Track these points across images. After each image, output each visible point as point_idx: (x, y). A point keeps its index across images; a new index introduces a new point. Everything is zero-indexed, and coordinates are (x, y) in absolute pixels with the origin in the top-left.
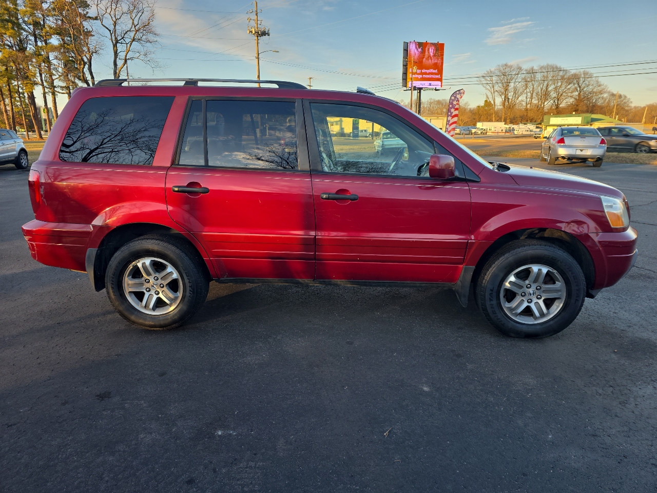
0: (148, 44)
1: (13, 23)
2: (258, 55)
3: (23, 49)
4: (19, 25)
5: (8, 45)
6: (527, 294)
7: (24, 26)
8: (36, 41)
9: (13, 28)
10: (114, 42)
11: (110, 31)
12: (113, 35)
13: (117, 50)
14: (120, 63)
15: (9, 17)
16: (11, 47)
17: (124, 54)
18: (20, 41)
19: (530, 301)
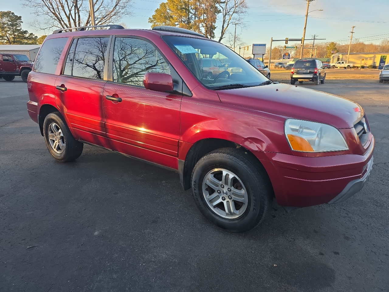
0: (242, 14)
1: (186, 9)
2: (307, 14)
3: (189, 23)
4: (189, 10)
5: (183, 21)
6: (222, 192)
7: (191, 11)
8: (195, 18)
9: (186, 12)
10: (224, 14)
11: (223, 8)
12: (224, 10)
13: (225, 19)
14: (225, 26)
15: (185, 6)
16: (184, 22)
17: (228, 21)
18: (189, 18)
19: (224, 199)
